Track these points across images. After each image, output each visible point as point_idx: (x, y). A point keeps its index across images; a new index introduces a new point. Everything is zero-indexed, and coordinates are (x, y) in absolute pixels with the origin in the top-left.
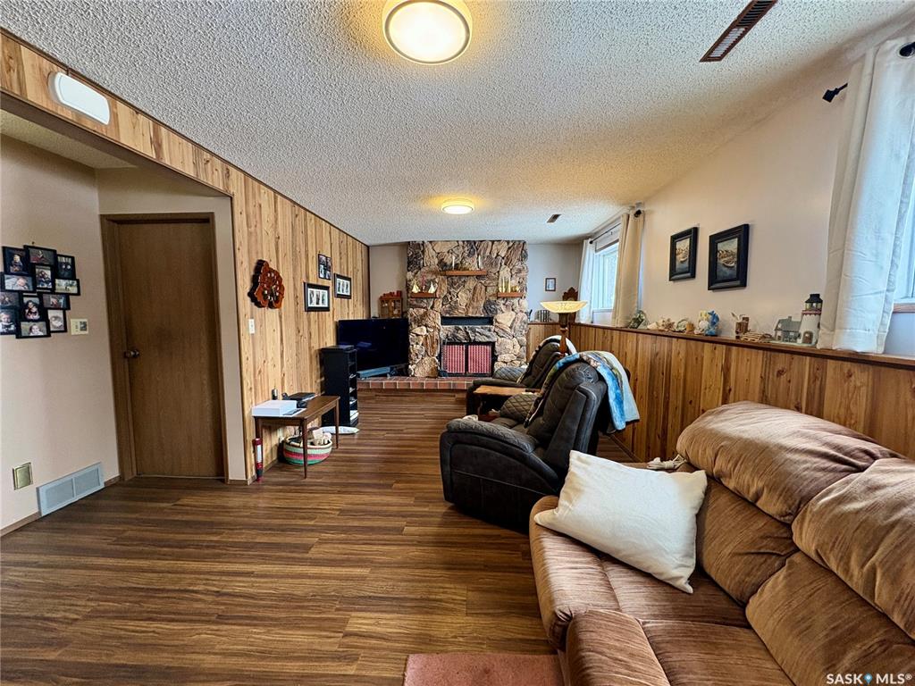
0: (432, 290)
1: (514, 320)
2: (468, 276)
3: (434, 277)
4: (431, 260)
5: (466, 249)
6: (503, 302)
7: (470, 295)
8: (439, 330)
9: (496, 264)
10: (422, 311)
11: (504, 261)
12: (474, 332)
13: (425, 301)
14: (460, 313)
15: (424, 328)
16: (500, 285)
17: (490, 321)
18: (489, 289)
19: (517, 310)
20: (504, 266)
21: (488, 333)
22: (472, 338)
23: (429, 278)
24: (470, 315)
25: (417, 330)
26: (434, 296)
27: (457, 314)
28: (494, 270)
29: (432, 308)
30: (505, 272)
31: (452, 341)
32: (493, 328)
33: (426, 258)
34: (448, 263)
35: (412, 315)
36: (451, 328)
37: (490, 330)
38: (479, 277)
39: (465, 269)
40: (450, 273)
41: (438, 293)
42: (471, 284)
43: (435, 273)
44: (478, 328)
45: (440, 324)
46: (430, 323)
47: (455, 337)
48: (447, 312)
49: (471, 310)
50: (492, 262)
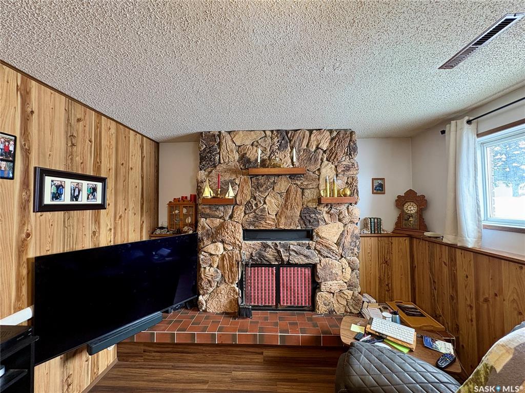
0: (231, 194)
1: (342, 234)
2: (278, 175)
3: (234, 177)
4: (229, 156)
5: (276, 140)
6: (326, 209)
7: (281, 201)
8: (240, 248)
9: (316, 160)
10: (217, 222)
11: (325, 156)
12: (288, 249)
13: (222, 208)
14: (269, 223)
15: (220, 245)
16: (322, 187)
17: (309, 235)
18: (307, 192)
19: (346, 220)
20: (326, 162)
21: (306, 252)
22: (286, 259)
23: (227, 178)
24: (282, 227)
25: (211, 248)
26: (233, 202)
27: (263, 226)
28: (313, 168)
29: (231, 217)
30: (328, 171)
31: (258, 263)
32: (313, 244)
33: (224, 153)
34: (253, 159)
35: (203, 228)
36: (257, 243)
37: (309, 248)
38: (293, 176)
39: (275, 166)
40: (254, 171)
41: (238, 198)
42: (283, 185)
43: (235, 172)
44: (293, 245)
45: (241, 238)
46: (228, 238)
47: (261, 256)
48: (250, 223)
49: (283, 220)
50: (310, 157)
